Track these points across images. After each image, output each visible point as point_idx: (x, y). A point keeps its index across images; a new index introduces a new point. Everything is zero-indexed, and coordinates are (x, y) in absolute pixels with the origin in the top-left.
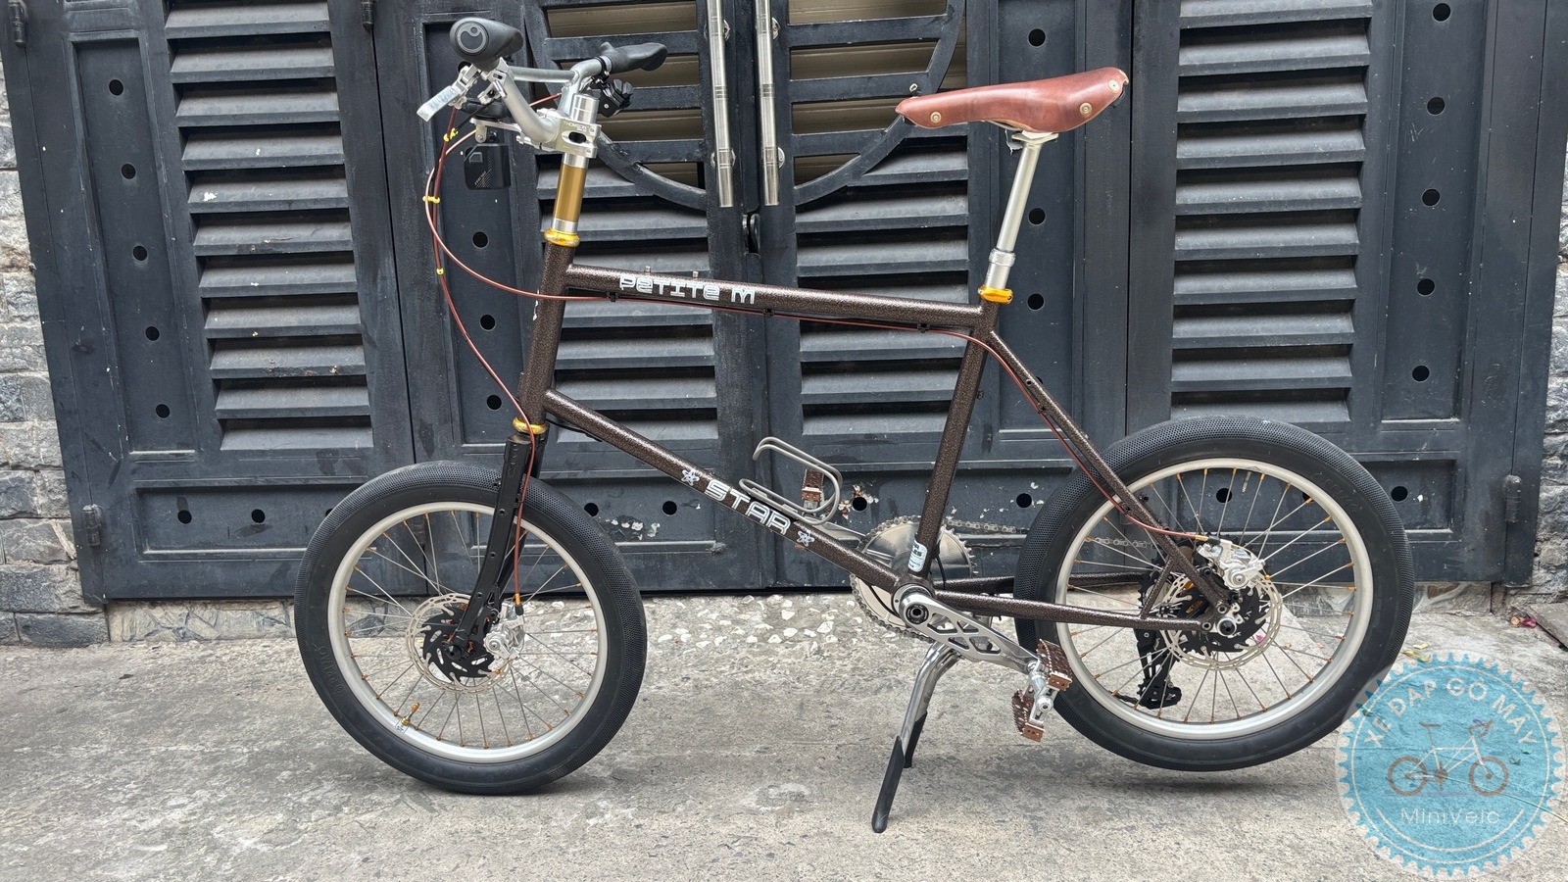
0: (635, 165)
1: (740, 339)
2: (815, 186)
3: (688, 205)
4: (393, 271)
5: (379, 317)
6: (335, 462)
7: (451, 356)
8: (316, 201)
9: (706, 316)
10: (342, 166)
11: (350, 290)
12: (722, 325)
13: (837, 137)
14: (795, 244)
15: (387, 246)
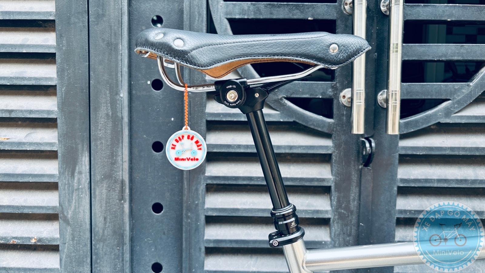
0: (281, 99)
1: (351, 229)
2: (416, 121)
3: (319, 129)
4: (88, 167)
5: (74, 202)
7: (127, 233)
8: (31, 112)
9: (326, 212)
10: (54, 87)
11: (52, 180)
12: (338, 219)
13: (436, 86)
14: (397, 161)
15: (85, 149)
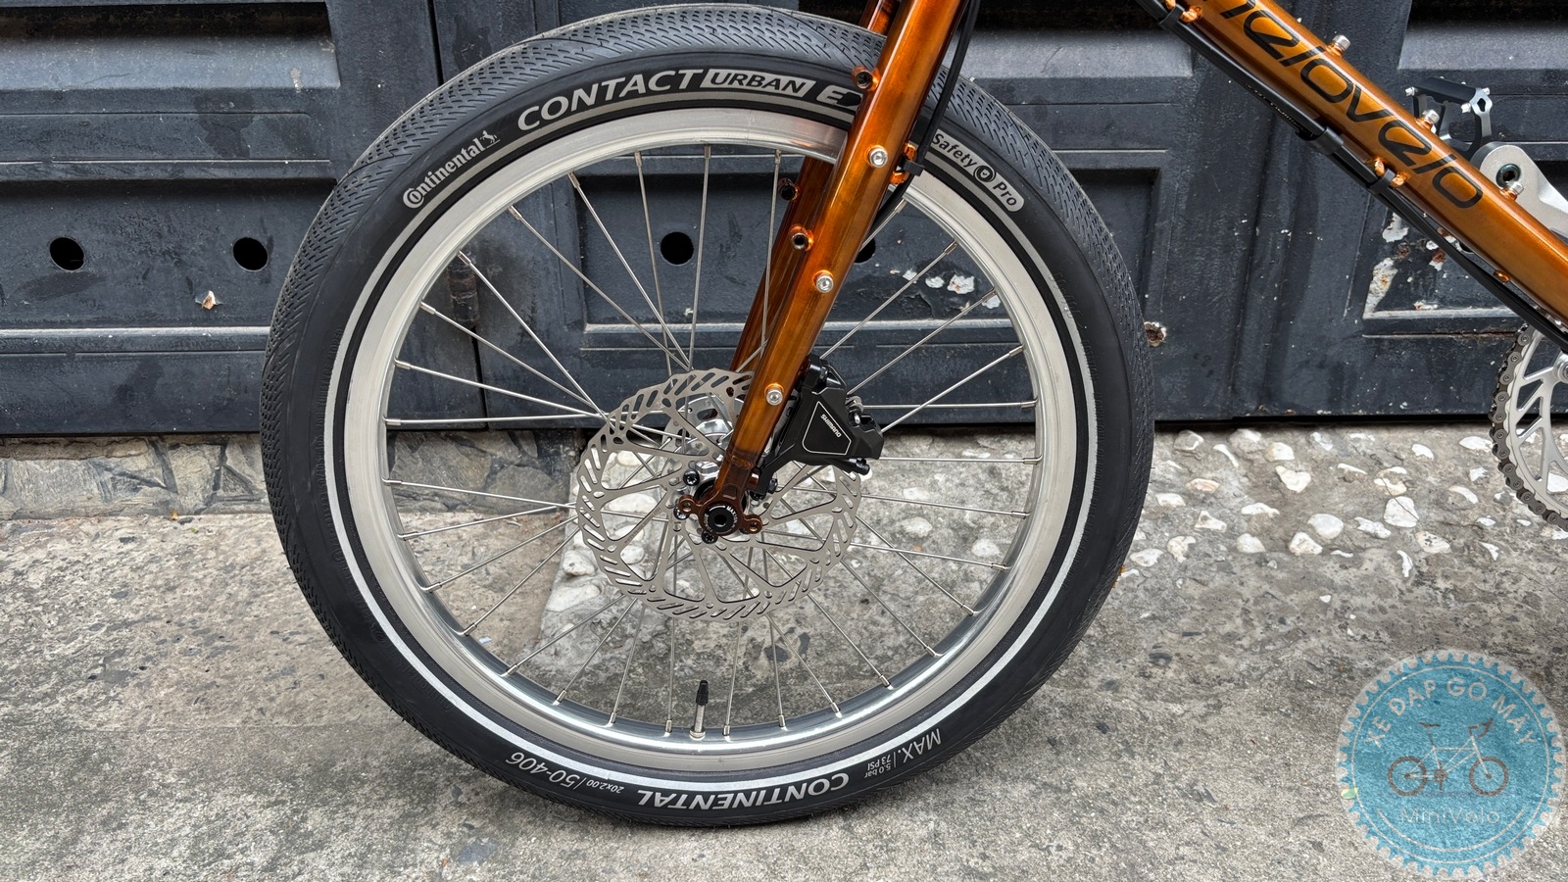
6: (246, 124)
